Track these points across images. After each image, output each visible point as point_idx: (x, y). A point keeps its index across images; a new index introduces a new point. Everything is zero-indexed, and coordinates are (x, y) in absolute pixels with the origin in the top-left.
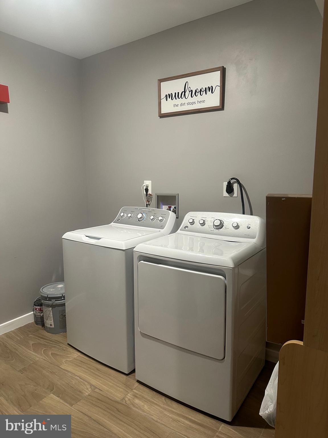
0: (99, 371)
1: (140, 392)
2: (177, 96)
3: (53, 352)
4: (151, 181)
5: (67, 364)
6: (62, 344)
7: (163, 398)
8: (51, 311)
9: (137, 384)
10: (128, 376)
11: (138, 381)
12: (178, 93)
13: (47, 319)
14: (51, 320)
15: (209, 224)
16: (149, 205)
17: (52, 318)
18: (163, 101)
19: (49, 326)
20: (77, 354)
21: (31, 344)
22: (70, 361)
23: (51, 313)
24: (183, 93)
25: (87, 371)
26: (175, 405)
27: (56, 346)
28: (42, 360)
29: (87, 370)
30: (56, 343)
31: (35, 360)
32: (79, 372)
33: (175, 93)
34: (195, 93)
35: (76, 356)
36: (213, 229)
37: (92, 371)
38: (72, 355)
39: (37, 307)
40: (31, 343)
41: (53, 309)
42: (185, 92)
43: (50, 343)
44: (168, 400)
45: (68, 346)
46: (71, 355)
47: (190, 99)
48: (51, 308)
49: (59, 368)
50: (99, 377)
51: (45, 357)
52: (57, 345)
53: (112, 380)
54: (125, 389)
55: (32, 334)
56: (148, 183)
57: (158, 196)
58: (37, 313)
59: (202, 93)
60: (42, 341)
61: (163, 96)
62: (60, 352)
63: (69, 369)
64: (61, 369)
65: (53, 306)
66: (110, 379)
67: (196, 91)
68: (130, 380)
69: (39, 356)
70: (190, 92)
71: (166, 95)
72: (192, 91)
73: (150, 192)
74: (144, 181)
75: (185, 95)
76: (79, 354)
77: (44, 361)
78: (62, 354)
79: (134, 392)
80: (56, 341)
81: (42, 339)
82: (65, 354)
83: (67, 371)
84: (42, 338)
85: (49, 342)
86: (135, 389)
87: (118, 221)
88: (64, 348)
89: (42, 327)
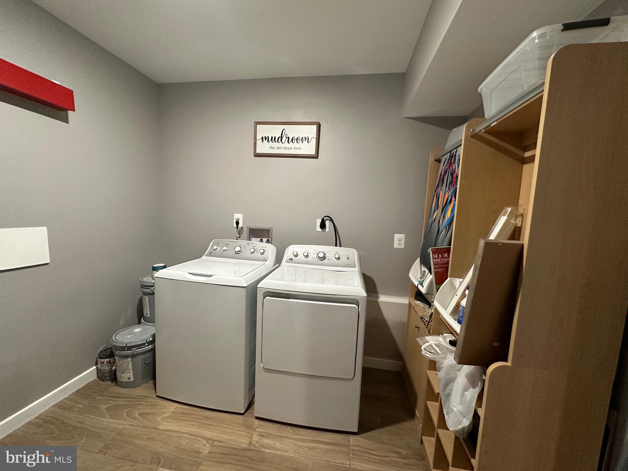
0: (209, 419)
1: (264, 429)
2: (273, 139)
3: (141, 412)
4: (242, 215)
5: (166, 421)
6: (149, 399)
7: (289, 428)
8: (131, 362)
9: (257, 422)
10: (244, 415)
11: (257, 418)
12: (275, 137)
13: (124, 373)
14: (130, 373)
15: (313, 256)
16: (239, 237)
17: (131, 370)
18: (259, 142)
19: (126, 380)
20: (173, 407)
21: (104, 409)
22: (167, 418)
23: (130, 365)
24: (280, 138)
25: (194, 423)
26: (303, 431)
27: (141, 403)
28: (129, 426)
29: (194, 421)
30: (141, 399)
31: (118, 430)
32: (186, 428)
33: (272, 137)
34: (292, 140)
35: (173, 408)
36: (317, 260)
37: (200, 421)
38: (168, 409)
39: (102, 360)
40: (104, 407)
41: (133, 359)
42: (282, 138)
43: (131, 401)
44: (294, 428)
45: (157, 399)
46: (166, 409)
47: (286, 145)
48: (130, 359)
49: (157, 430)
50: (212, 427)
51: (131, 422)
52: (143, 401)
53: (228, 425)
54: (247, 431)
55: (100, 395)
56: (238, 216)
57: (249, 229)
58: (104, 367)
59: (298, 141)
60: (121, 402)
61: (259, 137)
62: (150, 409)
63: (171, 427)
64: (160, 431)
65: (133, 356)
66: (225, 424)
67: (293, 138)
68: (249, 419)
69: (122, 422)
70: (286, 138)
71: (262, 137)
72: (289, 138)
73: (240, 225)
74: (235, 214)
75: (281, 140)
76: (176, 405)
77: (131, 427)
78: (154, 412)
79: (258, 431)
80: (139, 397)
81: (118, 399)
82: (158, 410)
83: (169, 431)
84: (118, 397)
85: (129, 399)
86: (257, 427)
87: (210, 254)
88: (155, 403)
89: (112, 383)
